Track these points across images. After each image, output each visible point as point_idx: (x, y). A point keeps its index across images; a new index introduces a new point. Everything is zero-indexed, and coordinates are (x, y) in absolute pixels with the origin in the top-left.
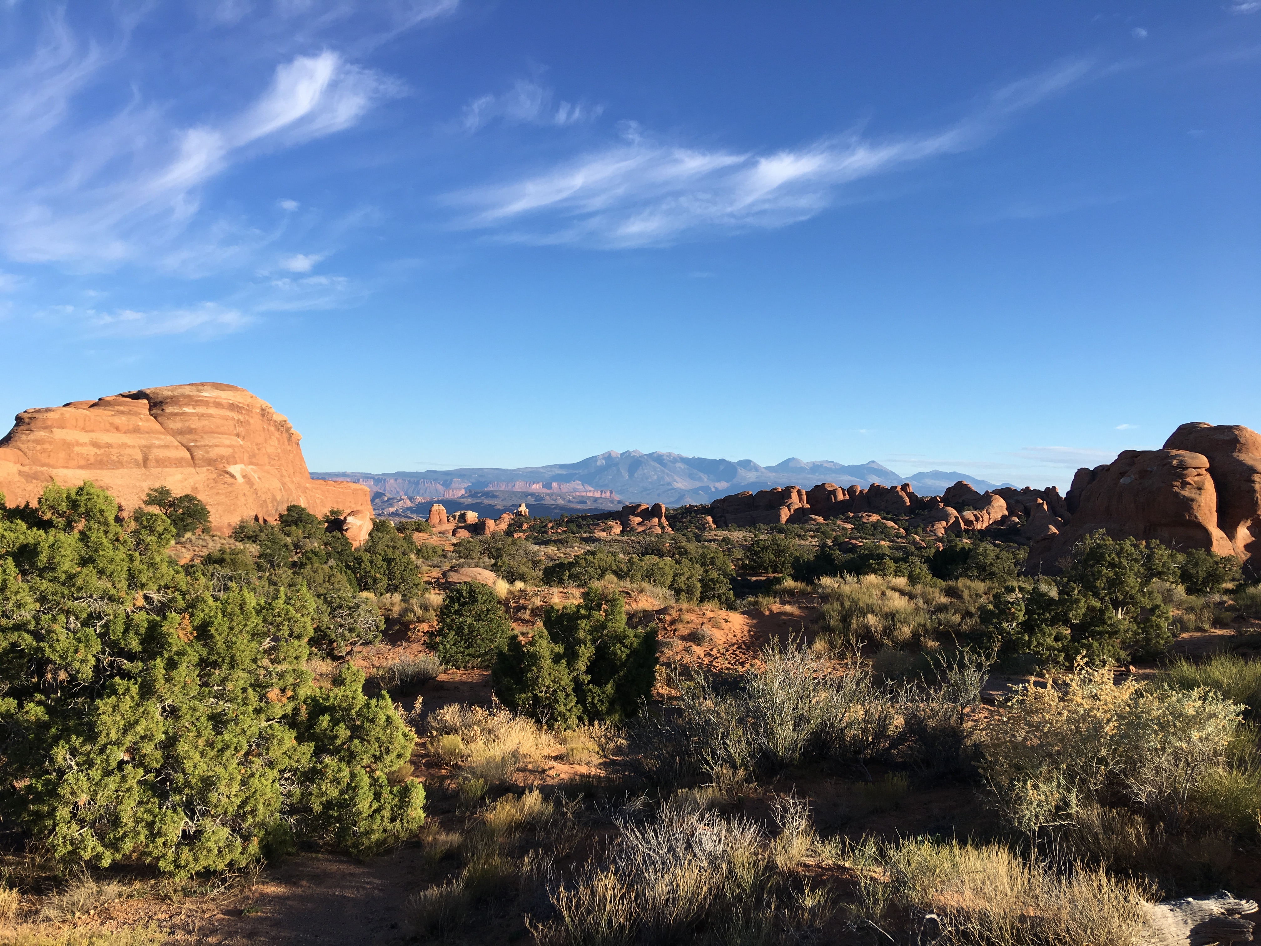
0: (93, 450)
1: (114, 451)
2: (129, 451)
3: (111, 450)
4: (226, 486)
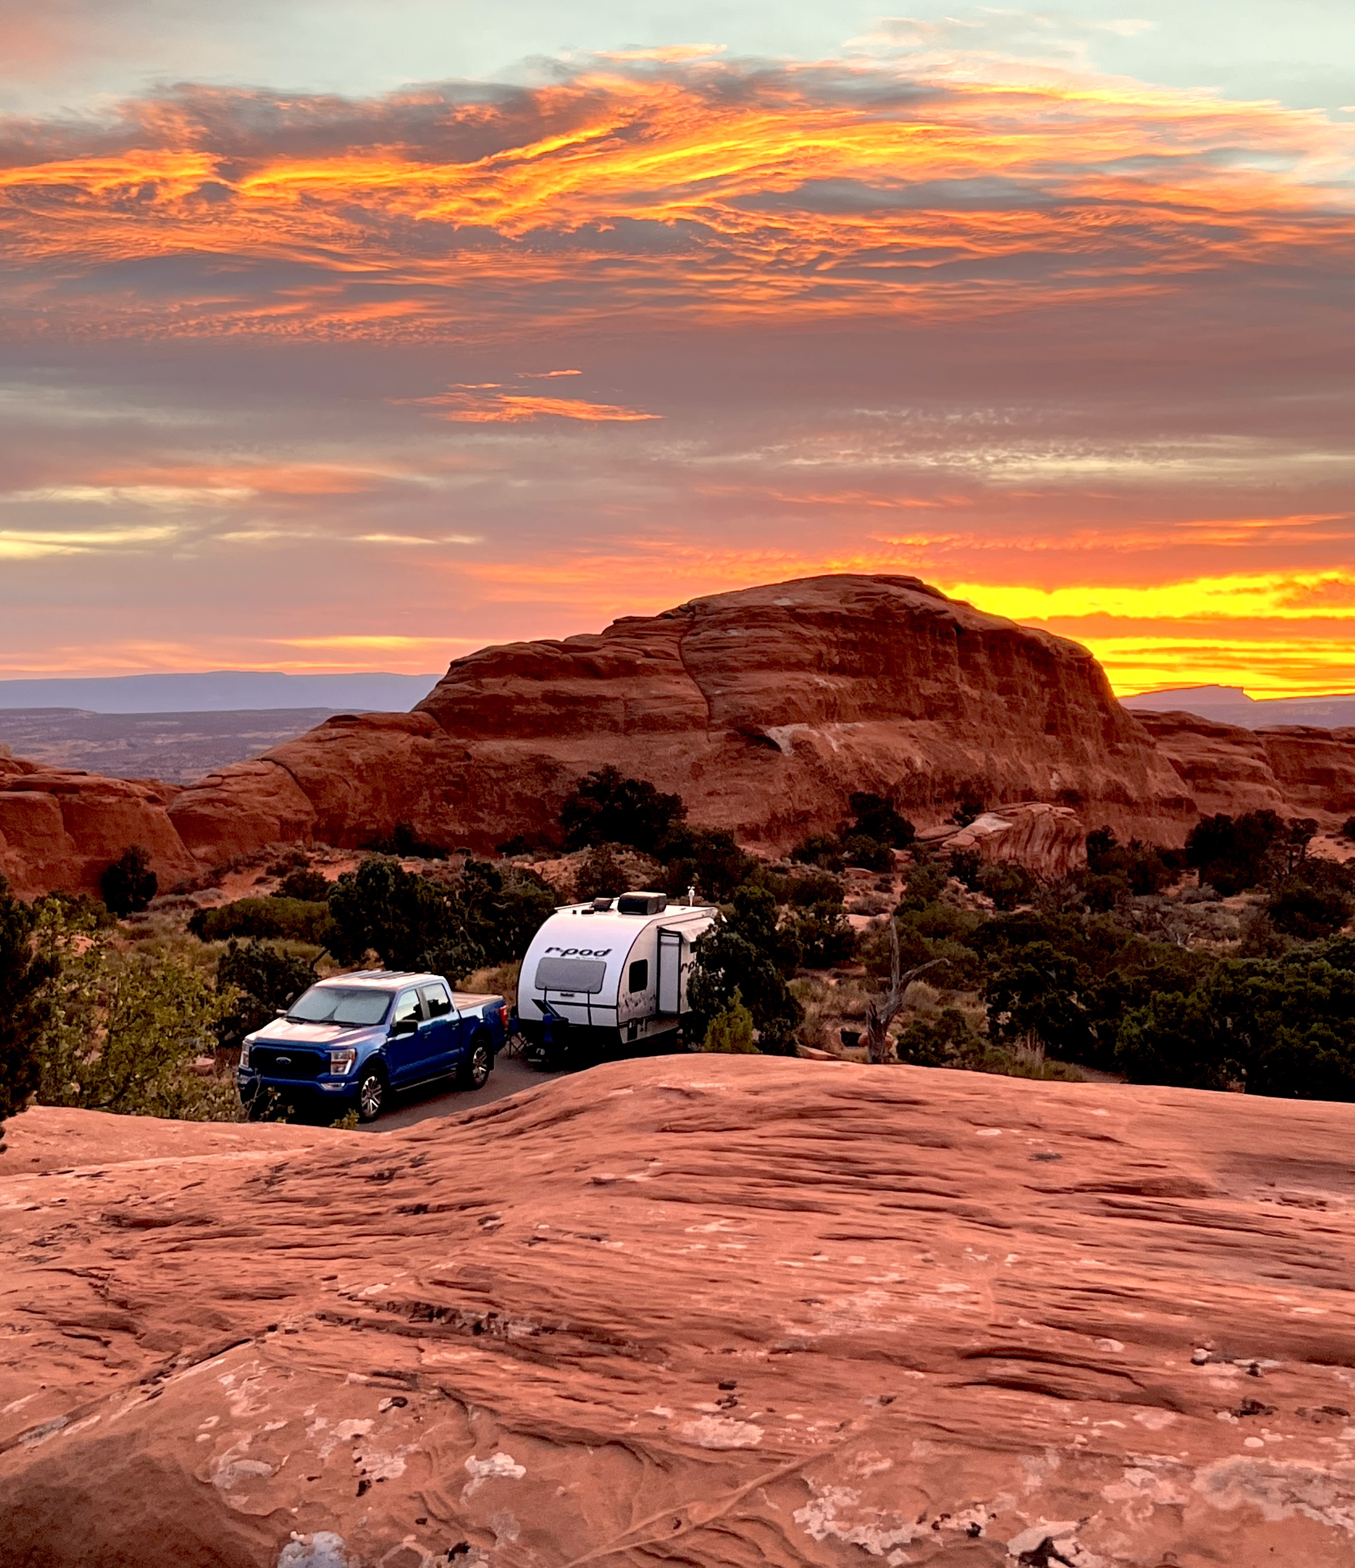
1: (584, 709)
2: (608, 708)
3: (578, 708)
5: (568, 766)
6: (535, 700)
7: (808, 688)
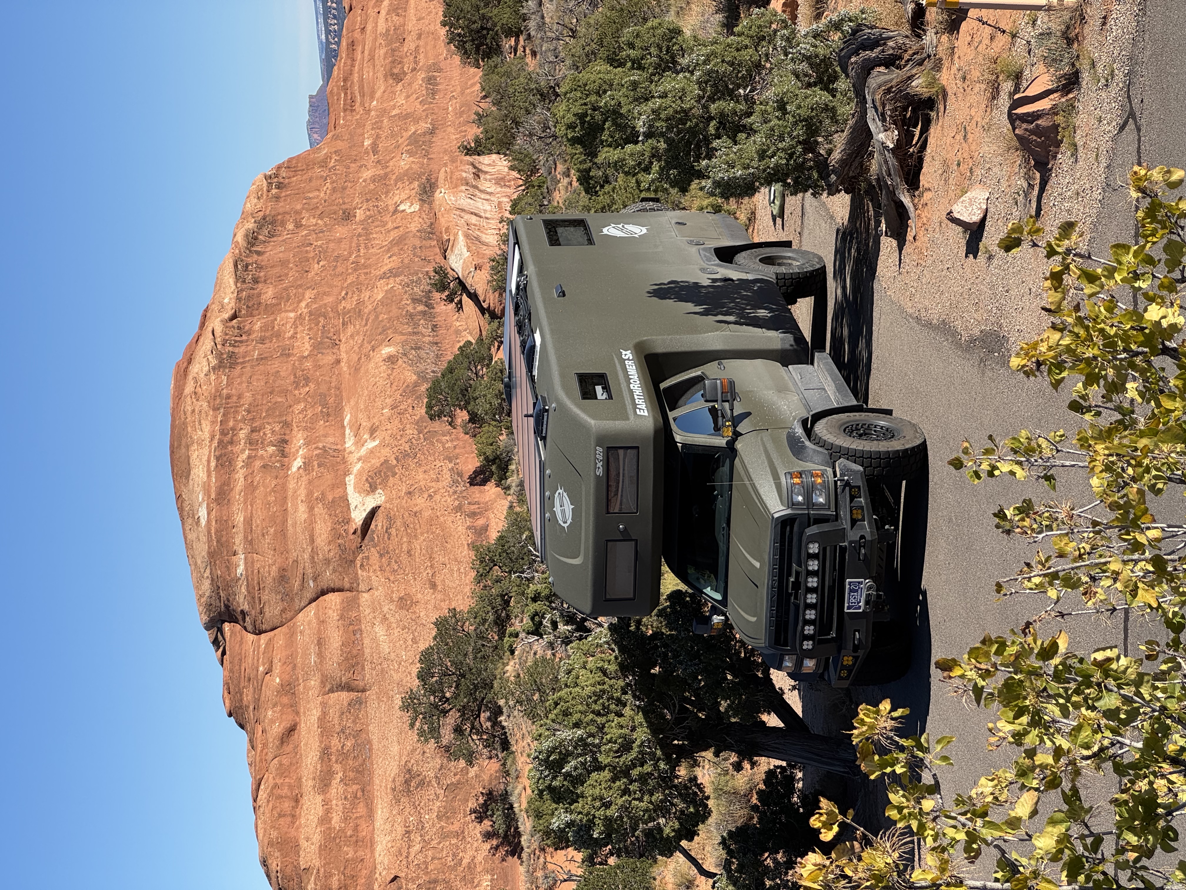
0: (336, 788)
1: (335, 743)
2: (333, 714)
3: (334, 750)
4: (393, 531)
5: (404, 759)
6: (326, 803)
7: (305, 479)
